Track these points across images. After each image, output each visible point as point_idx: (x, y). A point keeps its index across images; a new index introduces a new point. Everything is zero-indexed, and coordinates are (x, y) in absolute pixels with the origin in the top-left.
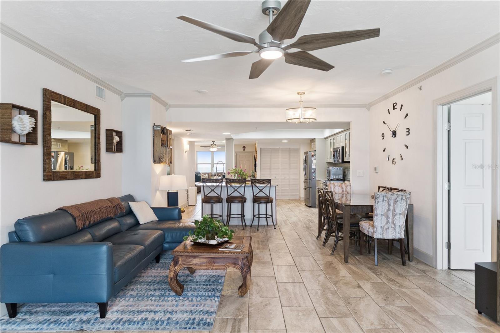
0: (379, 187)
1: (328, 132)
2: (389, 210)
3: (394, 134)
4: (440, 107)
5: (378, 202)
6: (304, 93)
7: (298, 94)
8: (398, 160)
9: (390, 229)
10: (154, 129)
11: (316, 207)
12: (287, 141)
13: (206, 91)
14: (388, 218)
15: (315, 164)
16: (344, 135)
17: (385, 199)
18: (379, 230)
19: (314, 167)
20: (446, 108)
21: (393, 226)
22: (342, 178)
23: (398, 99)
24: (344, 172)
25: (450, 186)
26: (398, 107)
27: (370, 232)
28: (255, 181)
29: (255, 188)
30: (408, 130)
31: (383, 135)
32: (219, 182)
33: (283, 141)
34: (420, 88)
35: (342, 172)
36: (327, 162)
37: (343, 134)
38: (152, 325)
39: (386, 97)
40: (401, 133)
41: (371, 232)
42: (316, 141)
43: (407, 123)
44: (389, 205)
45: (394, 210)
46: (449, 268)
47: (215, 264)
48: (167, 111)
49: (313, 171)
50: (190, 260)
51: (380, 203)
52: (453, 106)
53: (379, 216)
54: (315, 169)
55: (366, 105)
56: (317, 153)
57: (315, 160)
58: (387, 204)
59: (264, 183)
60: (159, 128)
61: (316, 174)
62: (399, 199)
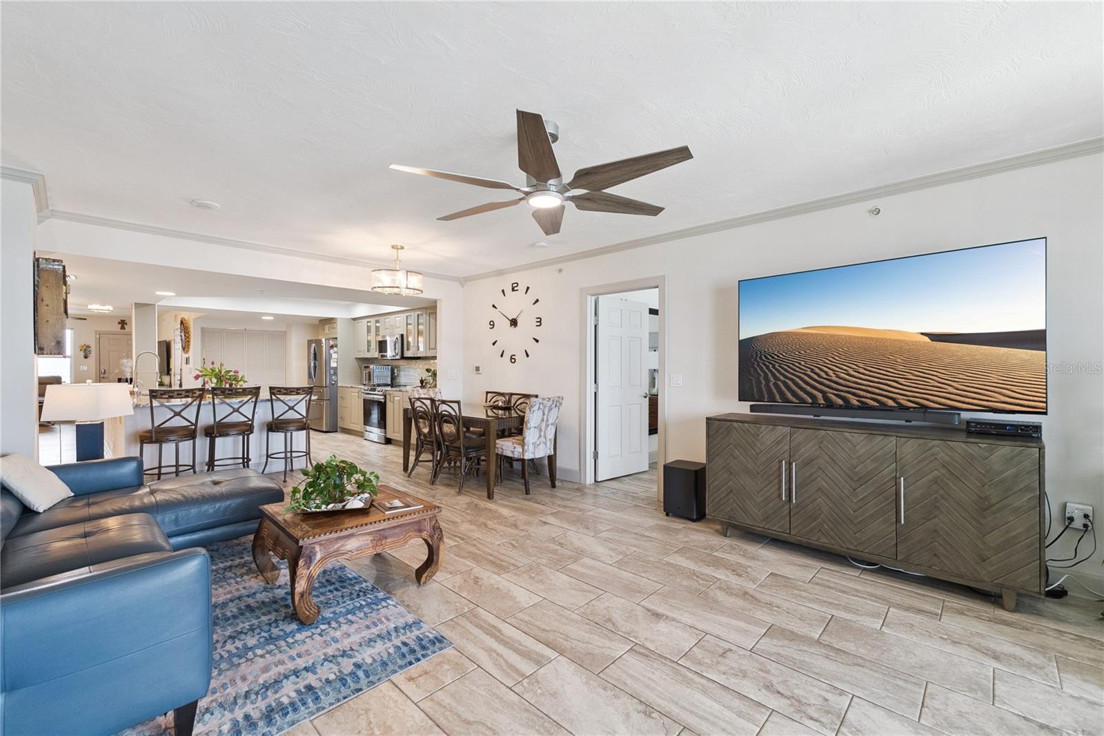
0: (487, 393)
1: (362, 310)
2: (543, 420)
3: (514, 323)
4: (589, 297)
5: (534, 411)
6: (402, 248)
7: (393, 247)
8: (520, 356)
9: (542, 444)
10: (38, 266)
11: (337, 431)
12: (272, 318)
13: (217, 205)
14: (541, 430)
15: (336, 360)
16: (405, 318)
17: (541, 407)
18: (531, 447)
19: (333, 364)
20: (593, 298)
21: (544, 441)
22: (389, 383)
23: (523, 279)
24: (393, 372)
25: (597, 388)
26: (522, 288)
27: (516, 453)
28: (280, 391)
29: (277, 405)
30: (539, 320)
31: (492, 323)
32: (195, 395)
33: (263, 318)
34: (560, 271)
35: (389, 373)
36: (356, 358)
37: (404, 316)
38: (339, 691)
39: (500, 273)
40: (526, 323)
41: (519, 452)
42: (339, 322)
43: (538, 310)
44: (544, 414)
45: (547, 420)
46: (595, 480)
47: (387, 541)
48: (40, 222)
49: (332, 372)
50: (338, 545)
51: (535, 413)
52: (601, 297)
53: (532, 429)
54: (335, 369)
55: (460, 278)
56: (339, 342)
57: (336, 354)
58: (542, 413)
59: (298, 394)
60: (56, 267)
61: (337, 376)
62: (553, 406)
